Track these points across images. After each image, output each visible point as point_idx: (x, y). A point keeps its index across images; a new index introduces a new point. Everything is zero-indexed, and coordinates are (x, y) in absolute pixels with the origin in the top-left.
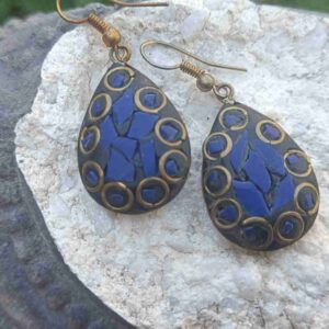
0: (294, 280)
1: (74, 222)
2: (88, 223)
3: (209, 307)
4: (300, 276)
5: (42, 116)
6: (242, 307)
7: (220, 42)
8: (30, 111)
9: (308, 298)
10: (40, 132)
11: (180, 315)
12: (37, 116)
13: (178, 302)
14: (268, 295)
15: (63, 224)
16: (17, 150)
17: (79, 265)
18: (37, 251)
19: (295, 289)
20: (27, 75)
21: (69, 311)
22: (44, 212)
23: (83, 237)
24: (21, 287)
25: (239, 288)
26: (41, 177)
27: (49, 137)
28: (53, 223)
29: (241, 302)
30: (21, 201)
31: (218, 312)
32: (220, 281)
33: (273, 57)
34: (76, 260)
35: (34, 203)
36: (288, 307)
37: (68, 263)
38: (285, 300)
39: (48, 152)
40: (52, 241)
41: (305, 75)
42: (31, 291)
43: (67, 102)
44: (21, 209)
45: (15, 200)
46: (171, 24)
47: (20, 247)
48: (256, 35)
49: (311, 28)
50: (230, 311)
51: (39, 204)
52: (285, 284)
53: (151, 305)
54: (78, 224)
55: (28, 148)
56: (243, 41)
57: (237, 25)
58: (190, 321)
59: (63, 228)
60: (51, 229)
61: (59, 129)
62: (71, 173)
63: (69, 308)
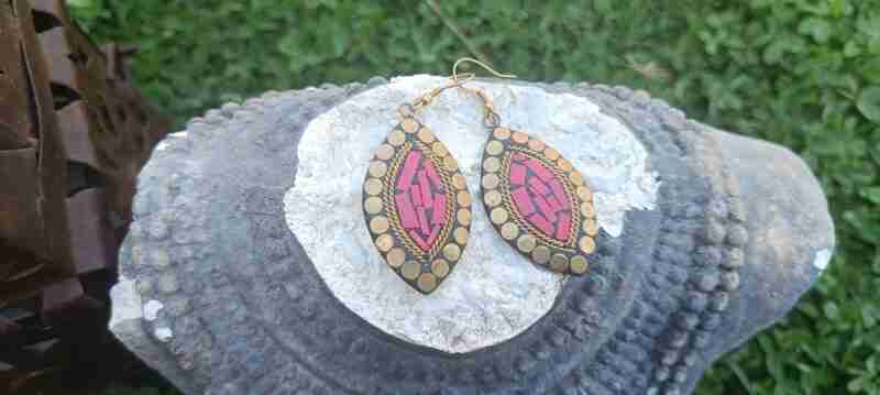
0: (503, 287)
1: (338, 265)
2: (348, 263)
3: (446, 314)
5: (303, 188)
6: (468, 311)
8: (293, 185)
9: (515, 299)
10: (303, 200)
11: (425, 323)
12: (299, 189)
13: (422, 314)
14: (486, 300)
15: (329, 268)
16: (287, 216)
17: (345, 296)
18: (306, 292)
19: (506, 293)
20: (283, 154)
21: (336, 336)
22: (314, 260)
23: (344, 275)
24: (293, 323)
25: (465, 297)
26: (308, 234)
27: (310, 203)
28: (322, 267)
29: (467, 307)
30: (291, 254)
31: (452, 316)
33: (470, 119)
34: (343, 293)
35: (304, 255)
36: (502, 306)
37: (336, 296)
38: (499, 302)
39: (311, 215)
40: (321, 281)
42: (303, 325)
43: (320, 175)
44: (291, 260)
45: (285, 253)
47: (292, 290)
49: (498, 93)
50: (461, 314)
51: (309, 255)
52: (498, 291)
54: (341, 266)
55: (295, 213)
56: (448, 110)
58: (433, 326)
60: (320, 272)
61: (317, 196)
62: (328, 228)
63: (335, 333)
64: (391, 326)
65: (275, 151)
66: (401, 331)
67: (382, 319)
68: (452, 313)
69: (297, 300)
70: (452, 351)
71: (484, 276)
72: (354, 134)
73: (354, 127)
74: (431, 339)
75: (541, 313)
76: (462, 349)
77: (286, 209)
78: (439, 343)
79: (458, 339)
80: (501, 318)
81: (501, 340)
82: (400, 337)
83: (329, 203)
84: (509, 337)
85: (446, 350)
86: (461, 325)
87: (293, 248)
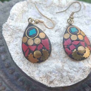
0: (70, 67)
1: (16, 50)
2: (19, 50)
3: (49, 73)
4: (72, 66)
5: (9, 23)
6: (57, 73)
7: (56, 7)
9: (74, 72)
10: (9, 27)
11: (41, 74)
12: (8, 23)
13: (41, 71)
14: (64, 70)
15: (13, 50)
16: (3, 31)
17: (17, 60)
18: (7, 58)
19: (71, 69)
22: (9, 47)
23: (18, 54)
24: (2, 68)
25: (56, 68)
26: (8, 38)
27: (11, 28)
28: (11, 50)
29: (57, 72)
30: (3, 45)
31: (51, 74)
32: (52, 66)
34: (16, 59)
36: (69, 74)
37: (14, 60)
38: (68, 72)
39: (11, 32)
41: (78, 17)
42: (5, 69)
43: (16, 20)
44: (4, 47)
45: (2, 44)
46: (44, 2)
47: (3, 57)
48: (65, 6)
50: (54, 74)
51: (8, 45)
52: (68, 68)
53: (34, 72)
54: (17, 50)
55: (6, 31)
56: (62, 8)
57: (61, 3)
58: (44, 76)
59: (13, 51)
61: (14, 26)
62: (16, 38)
63: (15, 74)
64: (30, 73)
65: (5, 12)
66: (32, 76)
67: (27, 71)
68: (51, 73)
69: (4, 60)
70: (49, 86)
71: (64, 63)
72: (30, 10)
73: (31, 8)
74: (42, 80)
75: (83, 78)
76: (52, 86)
77: (3, 29)
78: (45, 82)
79: (51, 82)
80: (68, 78)
81: (66, 85)
82: (31, 77)
83: (18, 30)
84: (69, 85)
85: (47, 85)
86: (53, 77)
87: (4, 43)
